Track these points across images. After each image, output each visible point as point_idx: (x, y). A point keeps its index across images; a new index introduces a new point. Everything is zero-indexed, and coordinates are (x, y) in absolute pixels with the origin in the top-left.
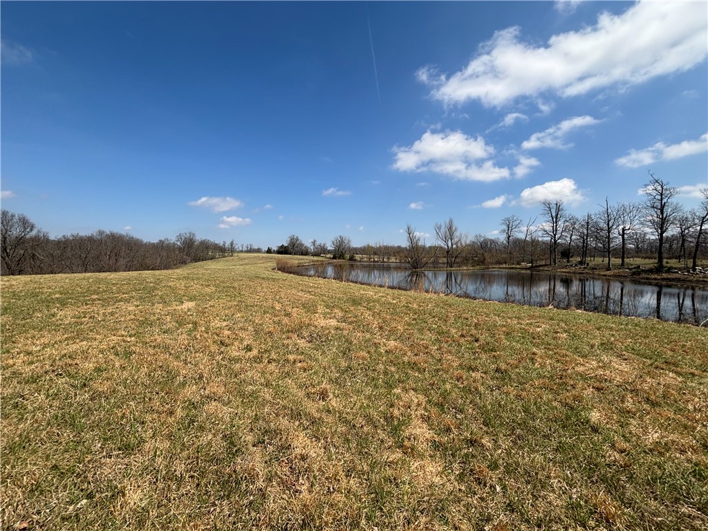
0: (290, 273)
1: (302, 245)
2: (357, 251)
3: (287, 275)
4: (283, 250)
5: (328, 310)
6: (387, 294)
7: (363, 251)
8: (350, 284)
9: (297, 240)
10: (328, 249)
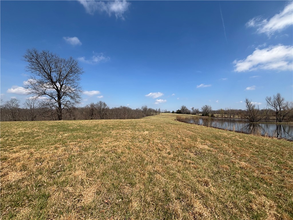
0: (182, 122)
1: (187, 110)
2: (215, 112)
3: (181, 122)
4: (179, 112)
5: (203, 141)
6: (236, 135)
7: (218, 112)
8: (213, 128)
9: (185, 107)
10: (200, 111)
